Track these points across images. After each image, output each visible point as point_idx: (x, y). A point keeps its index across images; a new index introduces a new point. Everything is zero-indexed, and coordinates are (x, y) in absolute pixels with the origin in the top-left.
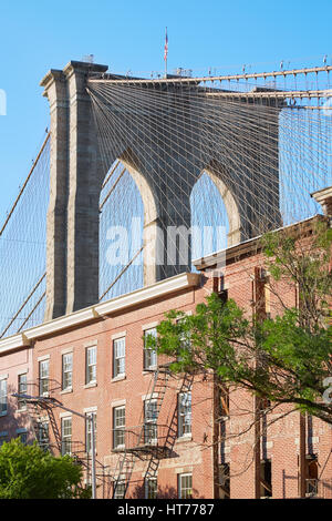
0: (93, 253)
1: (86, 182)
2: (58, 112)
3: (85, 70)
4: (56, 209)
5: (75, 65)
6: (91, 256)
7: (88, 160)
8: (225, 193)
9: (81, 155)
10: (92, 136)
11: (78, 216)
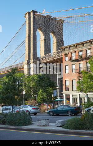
3: (34, 12)
8: (53, 36)
9: (34, 27)
10: (35, 23)
11: (33, 37)
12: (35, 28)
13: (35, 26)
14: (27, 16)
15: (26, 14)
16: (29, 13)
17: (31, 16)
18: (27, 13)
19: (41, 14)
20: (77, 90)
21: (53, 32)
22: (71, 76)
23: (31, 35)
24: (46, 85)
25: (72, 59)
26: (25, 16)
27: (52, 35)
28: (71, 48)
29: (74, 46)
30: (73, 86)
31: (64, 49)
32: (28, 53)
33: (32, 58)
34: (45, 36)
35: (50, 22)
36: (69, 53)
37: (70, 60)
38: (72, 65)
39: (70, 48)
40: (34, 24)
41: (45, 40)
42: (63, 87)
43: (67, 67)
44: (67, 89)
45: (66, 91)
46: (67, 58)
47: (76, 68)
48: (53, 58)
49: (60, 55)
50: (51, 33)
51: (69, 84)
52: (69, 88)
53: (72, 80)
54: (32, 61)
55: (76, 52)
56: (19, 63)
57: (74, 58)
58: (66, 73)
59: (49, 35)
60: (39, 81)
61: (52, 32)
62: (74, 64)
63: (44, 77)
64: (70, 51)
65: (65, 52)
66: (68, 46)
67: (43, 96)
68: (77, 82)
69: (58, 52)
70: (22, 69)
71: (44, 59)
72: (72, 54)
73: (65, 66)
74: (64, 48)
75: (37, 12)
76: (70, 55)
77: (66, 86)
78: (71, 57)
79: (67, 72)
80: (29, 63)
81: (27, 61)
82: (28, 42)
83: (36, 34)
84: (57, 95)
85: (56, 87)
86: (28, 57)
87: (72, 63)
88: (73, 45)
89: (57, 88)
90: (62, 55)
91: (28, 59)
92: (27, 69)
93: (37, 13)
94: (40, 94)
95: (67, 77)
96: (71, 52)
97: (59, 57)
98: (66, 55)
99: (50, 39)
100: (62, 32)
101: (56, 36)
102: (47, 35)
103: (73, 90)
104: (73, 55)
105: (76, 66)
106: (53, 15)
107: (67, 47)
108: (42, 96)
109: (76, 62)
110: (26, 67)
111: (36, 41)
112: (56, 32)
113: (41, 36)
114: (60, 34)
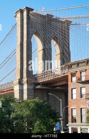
0: (31, 55)
1: (29, 38)
2: (21, 20)
3: (29, 10)
4: (20, 44)
5: (27, 8)
6: (30, 56)
7: (29, 32)
8: (56, 45)
9: (28, 31)
10: (30, 26)
11: (27, 46)
12: (29, 33)
13: (30, 29)
14: (19, 15)
15: (16, 13)
16: (22, 11)
17: (24, 15)
18: (18, 11)
19: (38, 13)
20: (87, 123)
21: (56, 39)
22: (80, 103)
23: (24, 43)
24: (46, 116)
25: (81, 80)
26: (16, 15)
27: (53, 43)
28: (80, 65)
29: (85, 62)
30: (81, 116)
31: (70, 67)
32: (19, 68)
33: (26, 76)
34: (44, 45)
35: (50, 24)
36: (77, 72)
37: (78, 81)
38: (81, 88)
39: (78, 65)
40: (28, 28)
41: (44, 50)
42: (69, 117)
43: (74, 91)
44: (74, 120)
45: (72, 122)
46: (74, 79)
47: (86, 92)
48: (56, 76)
49: (66, 72)
50: (52, 40)
51: (77, 114)
52: (76, 119)
53: (81, 108)
54: (25, 80)
55: (86, 70)
56: (7, 82)
57: (83, 79)
58: (72, 99)
59: (50, 43)
60: (37, 111)
61: (54, 39)
62: (84, 87)
63: (43, 106)
64: (78, 69)
65: (72, 71)
66: (76, 62)
67: (41, 129)
68: (87, 111)
69: (62, 67)
70: (12, 91)
71: (42, 78)
72: (81, 73)
73: (72, 89)
74: (71, 65)
75: (32, 10)
76: (78, 74)
77: (72, 116)
78: (80, 77)
79: (74, 97)
80: (21, 83)
81: (18, 80)
82: (20, 52)
83: (31, 42)
84: (60, 128)
85: (59, 118)
86: (19, 74)
87: (81, 85)
88: (82, 60)
89: (61, 119)
90: (68, 72)
91: (19, 78)
92: (18, 91)
93: (33, 12)
94: (37, 127)
95: (74, 104)
96: (80, 70)
97: (64, 74)
98: (73, 75)
99: (50, 49)
100: (69, 39)
101: (60, 45)
102: (47, 43)
103: (81, 122)
104: (83, 74)
105: (86, 90)
106: (55, 15)
107: (74, 64)
108: (39, 128)
109: (86, 84)
110: (17, 88)
111: (31, 52)
112: (59, 39)
113: (37, 44)
114: (66, 41)
